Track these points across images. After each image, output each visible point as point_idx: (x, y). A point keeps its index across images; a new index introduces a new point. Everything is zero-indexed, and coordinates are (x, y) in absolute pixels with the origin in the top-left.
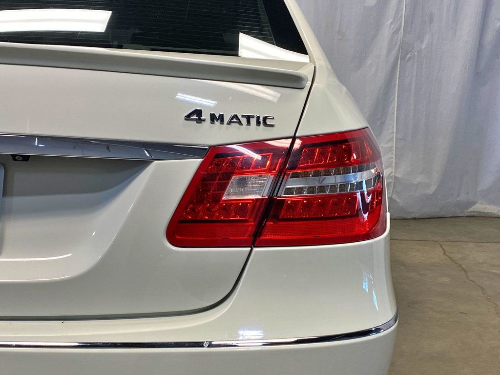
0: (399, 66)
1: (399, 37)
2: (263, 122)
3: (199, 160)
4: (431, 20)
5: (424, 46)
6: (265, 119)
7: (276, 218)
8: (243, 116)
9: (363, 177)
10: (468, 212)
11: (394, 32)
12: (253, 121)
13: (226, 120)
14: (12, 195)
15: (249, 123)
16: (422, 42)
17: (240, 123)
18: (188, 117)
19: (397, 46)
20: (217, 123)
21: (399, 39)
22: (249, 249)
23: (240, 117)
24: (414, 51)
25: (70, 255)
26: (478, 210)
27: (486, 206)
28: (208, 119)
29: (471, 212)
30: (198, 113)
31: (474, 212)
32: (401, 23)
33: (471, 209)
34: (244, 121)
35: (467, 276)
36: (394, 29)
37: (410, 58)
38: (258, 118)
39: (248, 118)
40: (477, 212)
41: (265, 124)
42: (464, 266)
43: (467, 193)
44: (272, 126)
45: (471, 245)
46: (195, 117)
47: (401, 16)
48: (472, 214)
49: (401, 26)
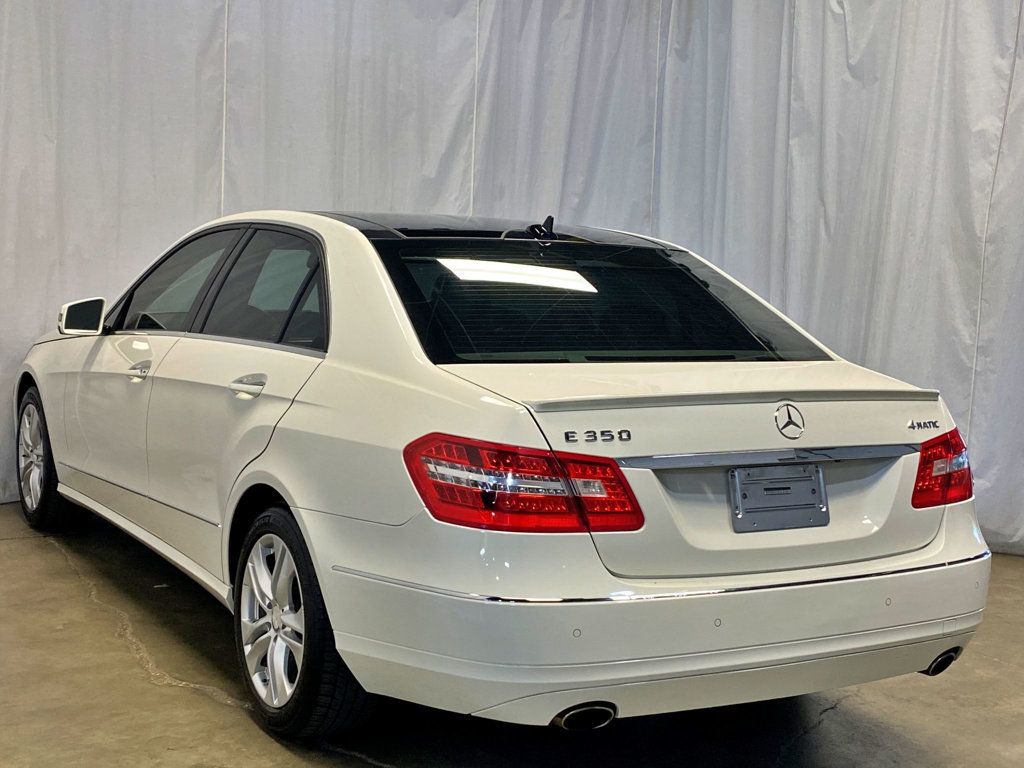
3: (919, 454)
13: (922, 425)
15: (930, 426)
28: (917, 426)
34: (928, 425)
39: (929, 423)
41: (936, 427)
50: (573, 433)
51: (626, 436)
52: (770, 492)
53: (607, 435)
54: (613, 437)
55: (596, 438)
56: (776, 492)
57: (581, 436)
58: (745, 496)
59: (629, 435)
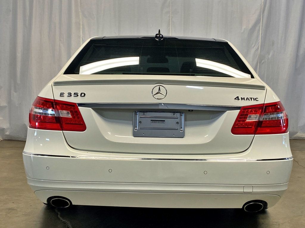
0: (258, 66)
1: (258, 52)
2: (255, 99)
3: (239, 111)
4: (273, 44)
5: (270, 56)
6: (256, 99)
7: (261, 127)
8: (250, 98)
9: (280, 115)
10: (294, 137)
11: (256, 50)
12: (253, 99)
13: (245, 99)
14: (187, 121)
15: (251, 100)
16: (269, 55)
17: (249, 100)
18: (235, 99)
19: (257, 57)
20: (243, 100)
21: (258, 54)
22: (254, 135)
23: (249, 98)
24: (265, 59)
25: (208, 135)
26: (299, 136)
27: (303, 134)
28: (241, 99)
29: (295, 137)
30: (238, 97)
31: (297, 137)
32: (259, 46)
33: (295, 136)
34: (250, 99)
35: (299, 164)
36: (256, 49)
37: (264, 62)
38: (254, 98)
39: (251, 98)
40: (298, 137)
41: (256, 100)
42: (296, 160)
43: (293, 128)
44: (258, 100)
45: (298, 152)
46: (237, 98)
47: (259, 42)
48: (296, 138)
49: (259, 47)
50: (64, 93)
51: (83, 95)
52: (153, 122)
53: (76, 95)
54: (78, 95)
55: (71, 96)
56: (158, 122)
57: (66, 95)
58: (140, 122)
59: (85, 94)
